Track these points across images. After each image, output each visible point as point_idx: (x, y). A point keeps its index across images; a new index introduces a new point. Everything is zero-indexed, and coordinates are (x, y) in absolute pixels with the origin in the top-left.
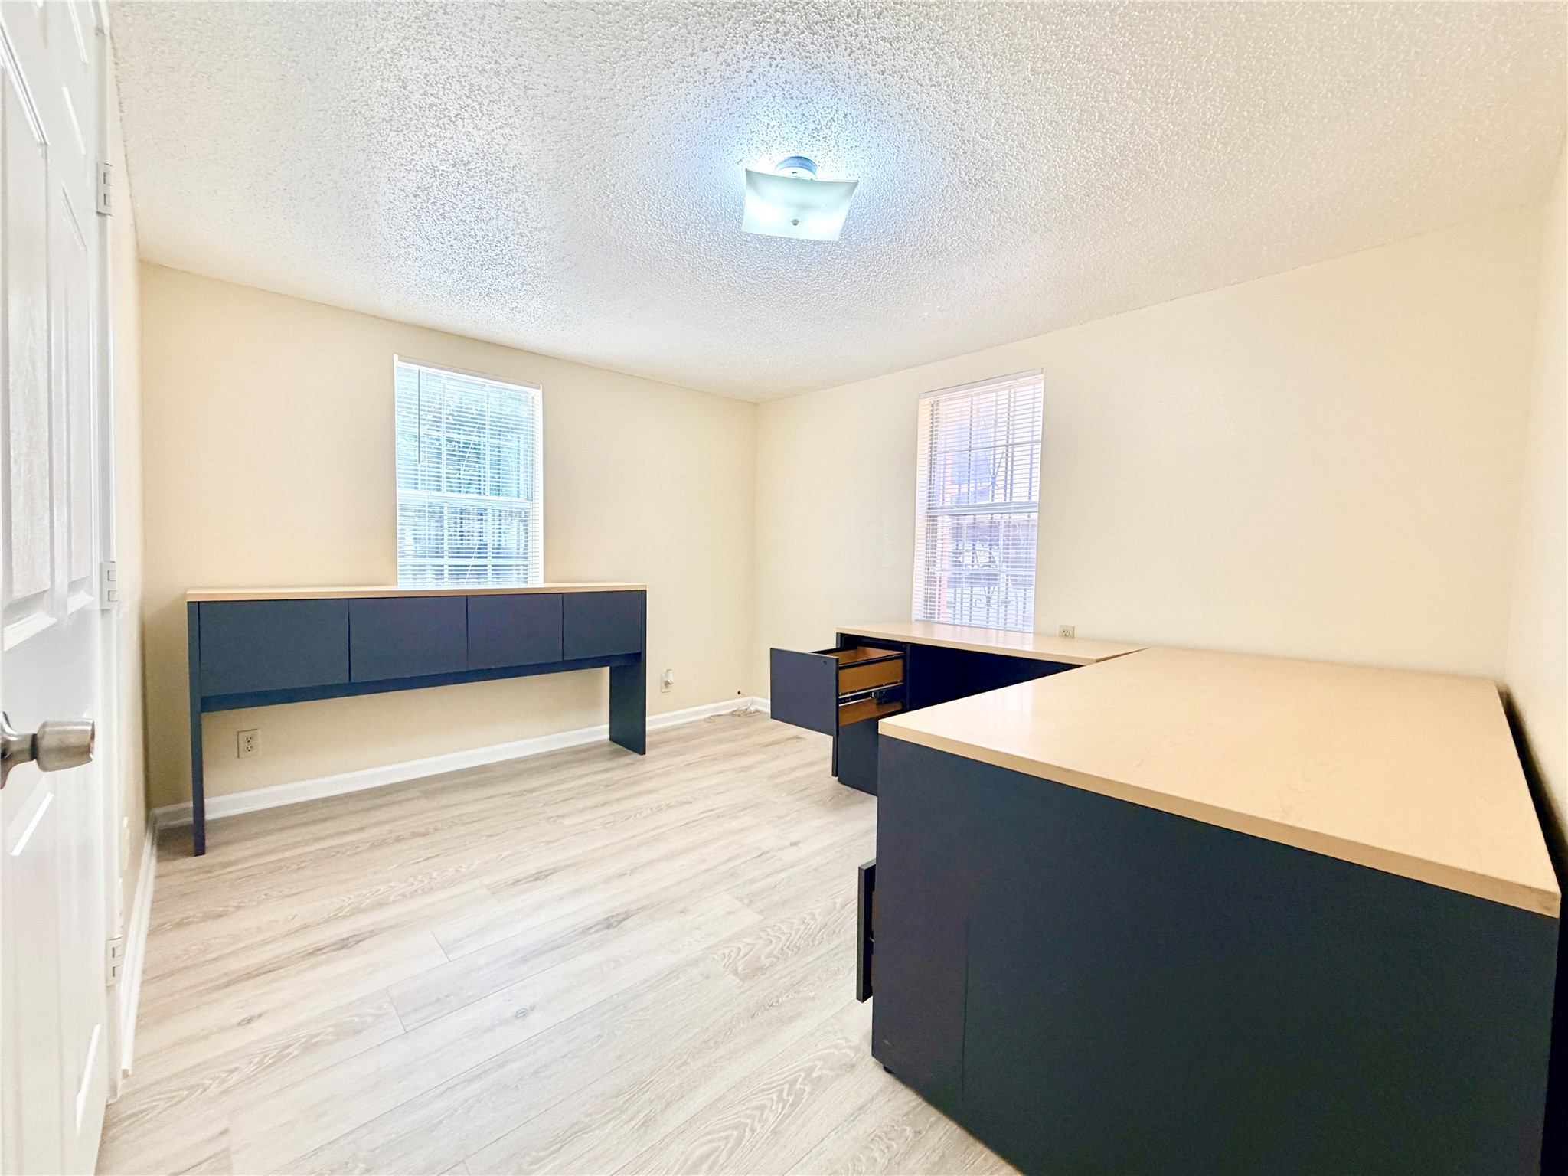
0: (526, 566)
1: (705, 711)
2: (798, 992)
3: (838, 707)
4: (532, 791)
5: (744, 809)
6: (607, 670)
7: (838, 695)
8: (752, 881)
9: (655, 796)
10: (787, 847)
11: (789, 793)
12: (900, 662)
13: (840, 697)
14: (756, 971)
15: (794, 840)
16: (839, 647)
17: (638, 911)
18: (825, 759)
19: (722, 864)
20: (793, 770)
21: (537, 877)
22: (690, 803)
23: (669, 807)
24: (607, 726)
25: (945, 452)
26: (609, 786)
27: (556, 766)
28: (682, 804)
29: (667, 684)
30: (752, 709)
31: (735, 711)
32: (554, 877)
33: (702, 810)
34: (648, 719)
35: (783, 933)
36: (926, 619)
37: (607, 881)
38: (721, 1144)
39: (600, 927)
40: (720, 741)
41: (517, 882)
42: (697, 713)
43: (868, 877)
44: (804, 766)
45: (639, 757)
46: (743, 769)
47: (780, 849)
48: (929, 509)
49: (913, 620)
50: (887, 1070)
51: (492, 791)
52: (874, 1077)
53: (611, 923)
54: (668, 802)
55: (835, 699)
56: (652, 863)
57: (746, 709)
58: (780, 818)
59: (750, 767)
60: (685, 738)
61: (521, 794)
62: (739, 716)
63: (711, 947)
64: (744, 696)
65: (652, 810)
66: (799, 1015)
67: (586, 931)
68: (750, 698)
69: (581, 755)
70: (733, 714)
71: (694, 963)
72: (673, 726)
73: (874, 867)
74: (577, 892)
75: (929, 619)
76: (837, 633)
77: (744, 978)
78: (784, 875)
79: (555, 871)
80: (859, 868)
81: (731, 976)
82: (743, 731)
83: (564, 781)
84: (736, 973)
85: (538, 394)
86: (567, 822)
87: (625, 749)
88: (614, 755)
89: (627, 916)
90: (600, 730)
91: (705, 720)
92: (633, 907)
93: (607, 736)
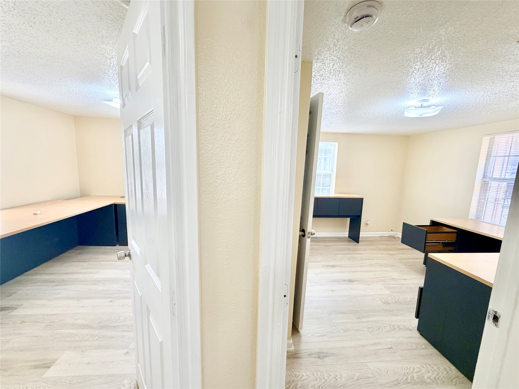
0: (330, 189)
1: (379, 234)
2: (399, 311)
3: (425, 245)
4: (329, 246)
5: (389, 266)
6: (349, 219)
7: (426, 241)
8: (389, 284)
9: (361, 255)
10: (402, 279)
11: (405, 265)
12: (455, 234)
13: (426, 242)
14: (387, 303)
15: (405, 278)
16: (431, 225)
17: (357, 281)
18: (422, 258)
19: (380, 277)
20: (409, 259)
21: (333, 266)
22: (372, 260)
23: (366, 259)
24: (348, 233)
25: (496, 156)
26: (349, 249)
27: (334, 241)
28: (370, 259)
29: (367, 224)
30: (396, 236)
31: (390, 236)
32: (336, 267)
33: (376, 263)
34: (360, 233)
35: (397, 299)
36: (476, 219)
37: (349, 272)
38: (375, 328)
39: (347, 281)
40: (384, 244)
41: (328, 266)
42: (376, 234)
43: (421, 290)
44: (413, 259)
45: (356, 243)
46: (390, 255)
47: (399, 279)
48: (484, 177)
49: (469, 219)
50: (421, 334)
51: (319, 244)
52: (417, 334)
53: (350, 281)
54: (366, 258)
55: (424, 242)
56: (361, 271)
57: (394, 236)
58: (401, 271)
59: (393, 255)
60: (371, 241)
61: (326, 246)
62: (391, 237)
63: (376, 294)
64: (393, 232)
65: (361, 259)
66: (398, 316)
67: (344, 281)
68: (396, 233)
69: (340, 239)
70: (389, 237)
71: (371, 296)
72: (368, 236)
73: (423, 288)
74: (342, 272)
75: (478, 219)
76: (431, 220)
77: (384, 303)
78: (400, 286)
79: (336, 266)
80: (419, 287)
81: (380, 302)
82: (392, 243)
83: (337, 245)
84: (382, 301)
85: (337, 144)
86: (338, 256)
87: (353, 241)
88: (349, 241)
89: (354, 281)
90: (346, 234)
91: (378, 237)
92: (356, 280)
93: (348, 236)
